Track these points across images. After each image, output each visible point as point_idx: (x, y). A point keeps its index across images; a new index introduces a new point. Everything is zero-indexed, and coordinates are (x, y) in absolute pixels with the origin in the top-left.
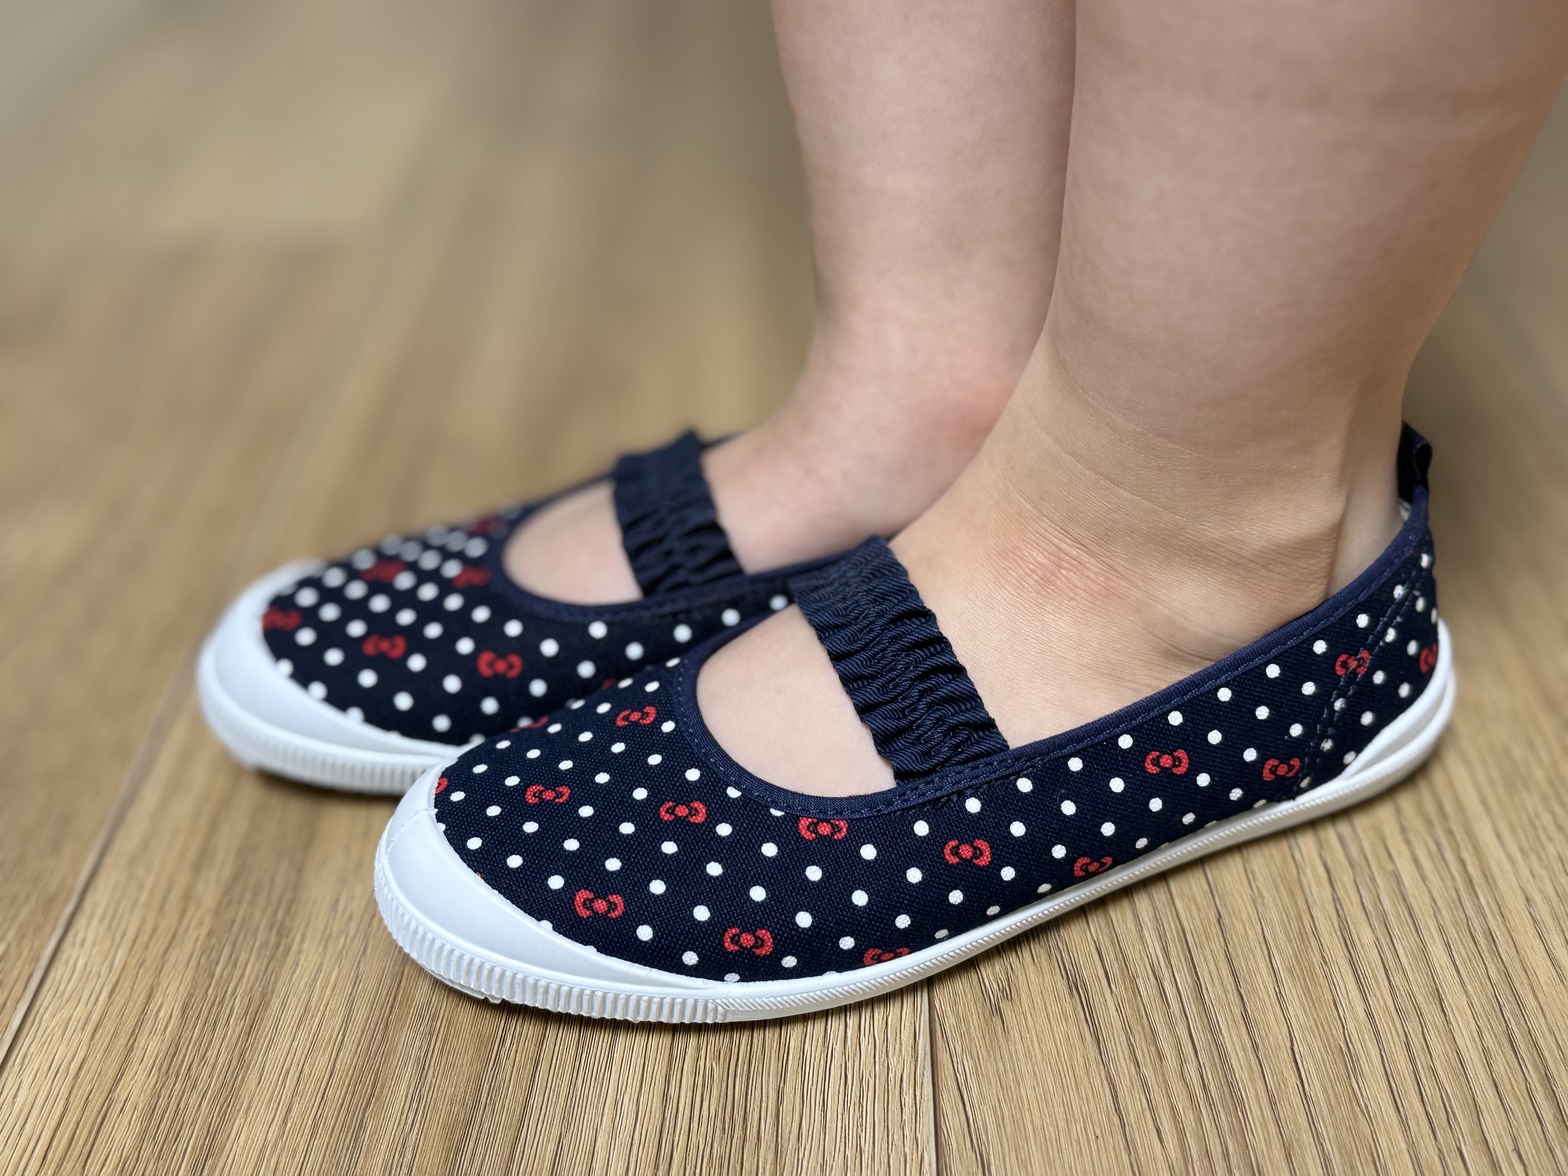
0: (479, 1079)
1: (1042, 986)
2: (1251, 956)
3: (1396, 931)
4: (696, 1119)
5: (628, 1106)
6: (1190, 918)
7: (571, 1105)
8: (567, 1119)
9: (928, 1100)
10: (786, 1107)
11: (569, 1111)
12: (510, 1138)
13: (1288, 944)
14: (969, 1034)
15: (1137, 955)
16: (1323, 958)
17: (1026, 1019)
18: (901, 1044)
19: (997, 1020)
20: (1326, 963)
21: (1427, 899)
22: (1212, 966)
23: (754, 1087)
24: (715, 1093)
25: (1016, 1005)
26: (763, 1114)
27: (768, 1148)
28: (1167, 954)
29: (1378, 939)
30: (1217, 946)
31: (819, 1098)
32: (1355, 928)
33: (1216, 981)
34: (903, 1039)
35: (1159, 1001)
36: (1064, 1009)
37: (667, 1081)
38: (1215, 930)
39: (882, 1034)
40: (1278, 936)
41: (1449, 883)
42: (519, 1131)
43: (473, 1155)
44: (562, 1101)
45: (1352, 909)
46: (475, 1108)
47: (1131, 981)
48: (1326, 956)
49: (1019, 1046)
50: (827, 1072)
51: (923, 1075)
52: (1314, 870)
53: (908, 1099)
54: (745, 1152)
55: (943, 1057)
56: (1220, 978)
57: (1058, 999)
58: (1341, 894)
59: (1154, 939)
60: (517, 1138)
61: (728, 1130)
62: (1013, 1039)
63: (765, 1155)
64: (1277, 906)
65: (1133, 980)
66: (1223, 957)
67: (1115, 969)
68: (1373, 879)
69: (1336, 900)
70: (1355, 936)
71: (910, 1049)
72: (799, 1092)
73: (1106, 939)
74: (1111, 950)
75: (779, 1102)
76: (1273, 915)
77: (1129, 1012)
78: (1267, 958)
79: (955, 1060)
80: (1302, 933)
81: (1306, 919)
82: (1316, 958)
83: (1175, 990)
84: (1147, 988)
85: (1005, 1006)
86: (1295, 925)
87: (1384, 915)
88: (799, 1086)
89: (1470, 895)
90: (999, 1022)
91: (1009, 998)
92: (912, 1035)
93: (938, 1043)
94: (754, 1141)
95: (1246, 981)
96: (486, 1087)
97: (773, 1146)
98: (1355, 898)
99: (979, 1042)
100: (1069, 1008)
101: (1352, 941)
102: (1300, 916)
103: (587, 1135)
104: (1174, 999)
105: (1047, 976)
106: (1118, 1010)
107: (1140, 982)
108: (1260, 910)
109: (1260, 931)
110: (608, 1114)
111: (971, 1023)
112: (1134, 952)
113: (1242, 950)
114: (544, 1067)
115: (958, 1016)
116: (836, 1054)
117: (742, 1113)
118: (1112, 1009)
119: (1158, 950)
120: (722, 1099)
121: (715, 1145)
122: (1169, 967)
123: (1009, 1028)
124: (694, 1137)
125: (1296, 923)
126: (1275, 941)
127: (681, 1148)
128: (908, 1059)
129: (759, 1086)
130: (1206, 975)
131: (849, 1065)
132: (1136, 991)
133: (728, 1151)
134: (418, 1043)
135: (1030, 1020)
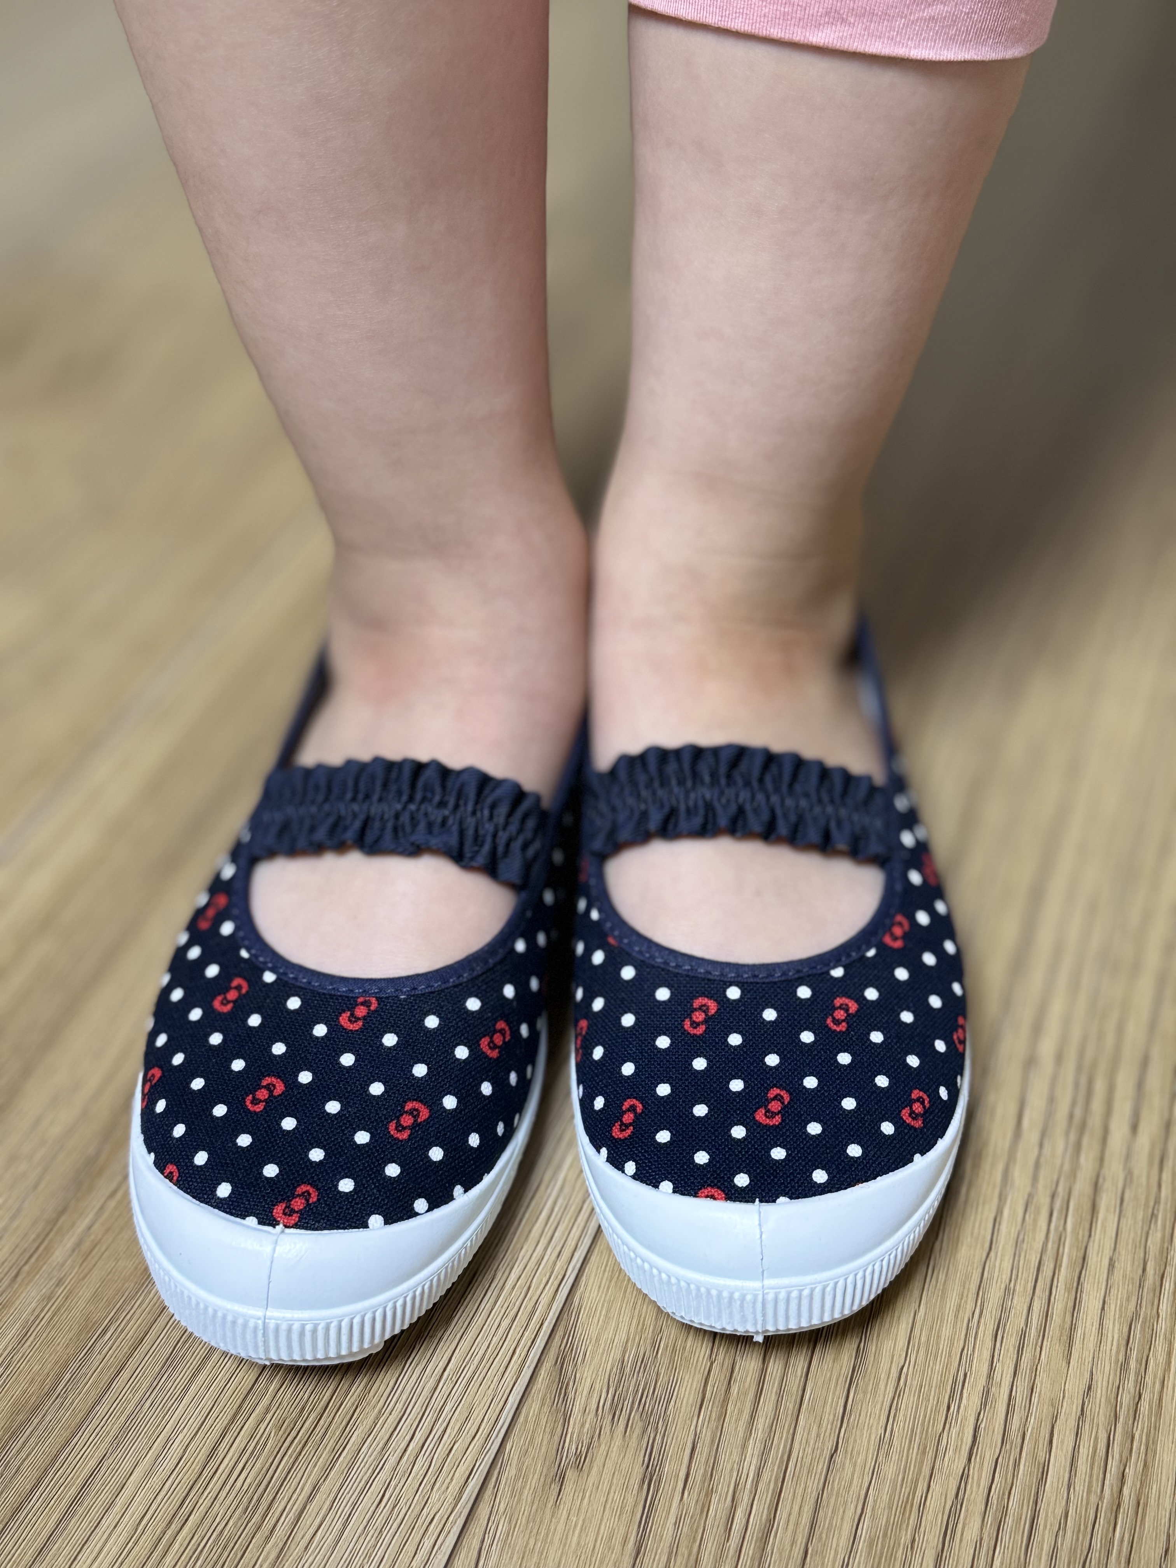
0: (66, 1365)
1: (618, 1466)
2: (841, 1510)
3: (1005, 1537)
4: (228, 1487)
5: (176, 1448)
6: (804, 1441)
7: (128, 1426)
8: (118, 1441)
9: (445, 1553)
10: (313, 1507)
11: (124, 1432)
12: (61, 1440)
13: (886, 1511)
14: (521, 1494)
15: (729, 1467)
16: (913, 1541)
17: (583, 1499)
18: (452, 1479)
19: (555, 1487)
20: (912, 1548)
21: (1059, 1511)
22: (796, 1508)
23: (295, 1473)
24: (258, 1465)
25: (582, 1477)
26: (288, 1507)
27: (275, 1545)
28: (758, 1475)
29: (981, 1539)
30: (814, 1485)
31: (347, 1510)
32: (965, 1519)
33: (791, 1527)
34: (457, 1474)
35: (721, 1529)
36: (625, 1501)
37: (223, 1436)
38: (821, 1467)
39: (441, 1461)
40: (881, 1496)
41: (1094, 1499)
42: (73, 1435)
43: (24, 1444)
44: (123, 1419)
45: (975, 1493)
46: (48, 1394)
47: (707, 1495)
48: (917, 1539)
49: (560, 1527)
50: (369, 1483)
51: (455, 1522)
52: (961, 1431)
53: (427, 1543)
54: (254, 1541)
55: (483, 1510)
56: (797, 1524)
57: (626, 1487)
58: (974, 1471)
59: (756, 1452)
60: (68, 1442)
61: (249, 1511)
62: (559, 1516)
63: (268, 1553)
64: (900, 1460)
65: (709, 1493)
66: (813, 1501)
67: (698, 1473)
68: (1017, 1464)
69: (964, 1477)
70: (960, 1526)
71: (458, 1489)
72: (332, 1496)
73: (709, 1434)
74: (706, 1450)
75: (310, 1498)
76: (889, 1470)
77: (685, 1530)
78: (856, 1520)
79: (492, 1518)
80: (908, 1502)
81: (922, 1486)
82: (905, 1538)
83: (744, 1521)
84: (718, 1507)
85: (571, 1475)
86: (905, 1490)
87: (1004, 1511)
88: (336, 1489)
89: (1109, 1523)
90: (555, 1494)
91: (579, 1467)
92: (467, 1473)
93: (487, 1492)
94: (267, 1533)
95: (820, 1538)
96: (68, 1376)
97: (281, 1545)
98: (985, 1482)
99: (525, 1507)
100: (630, 1501)
101: (954, 1532)
102: (917, 1480)
103: (127, 1466)
104: (738, 1533)
105: (629, 1455)
106: (677, 1524)
107: (715, 1499)
108: (880, 1459)
109: (866, 1485)
110: (155, 1450)
111: (529, 1483)
112: (728, 1459)
113: (836, 1500)
114: (125, 1375)
115: (520, 1470)
116: (387, 1467)
117: (270, 1498)
118: (672, 1519)
119: (753, 1467)
120: (260, 1475)
121: (231, 1523)
122: (753, 1493)
123: (562, 1502)
124: (218, 1505)
125: (908, 1489)
126: (875, 1501)
127: (200, 1514)
128: (450, 1499)
129: (299, 1475)
130: (785, 1516)
131: (393, 1483)
132: (705, 1508)
133: (239, 1533)
134: (33, 1305)
135: (586, 1501)
